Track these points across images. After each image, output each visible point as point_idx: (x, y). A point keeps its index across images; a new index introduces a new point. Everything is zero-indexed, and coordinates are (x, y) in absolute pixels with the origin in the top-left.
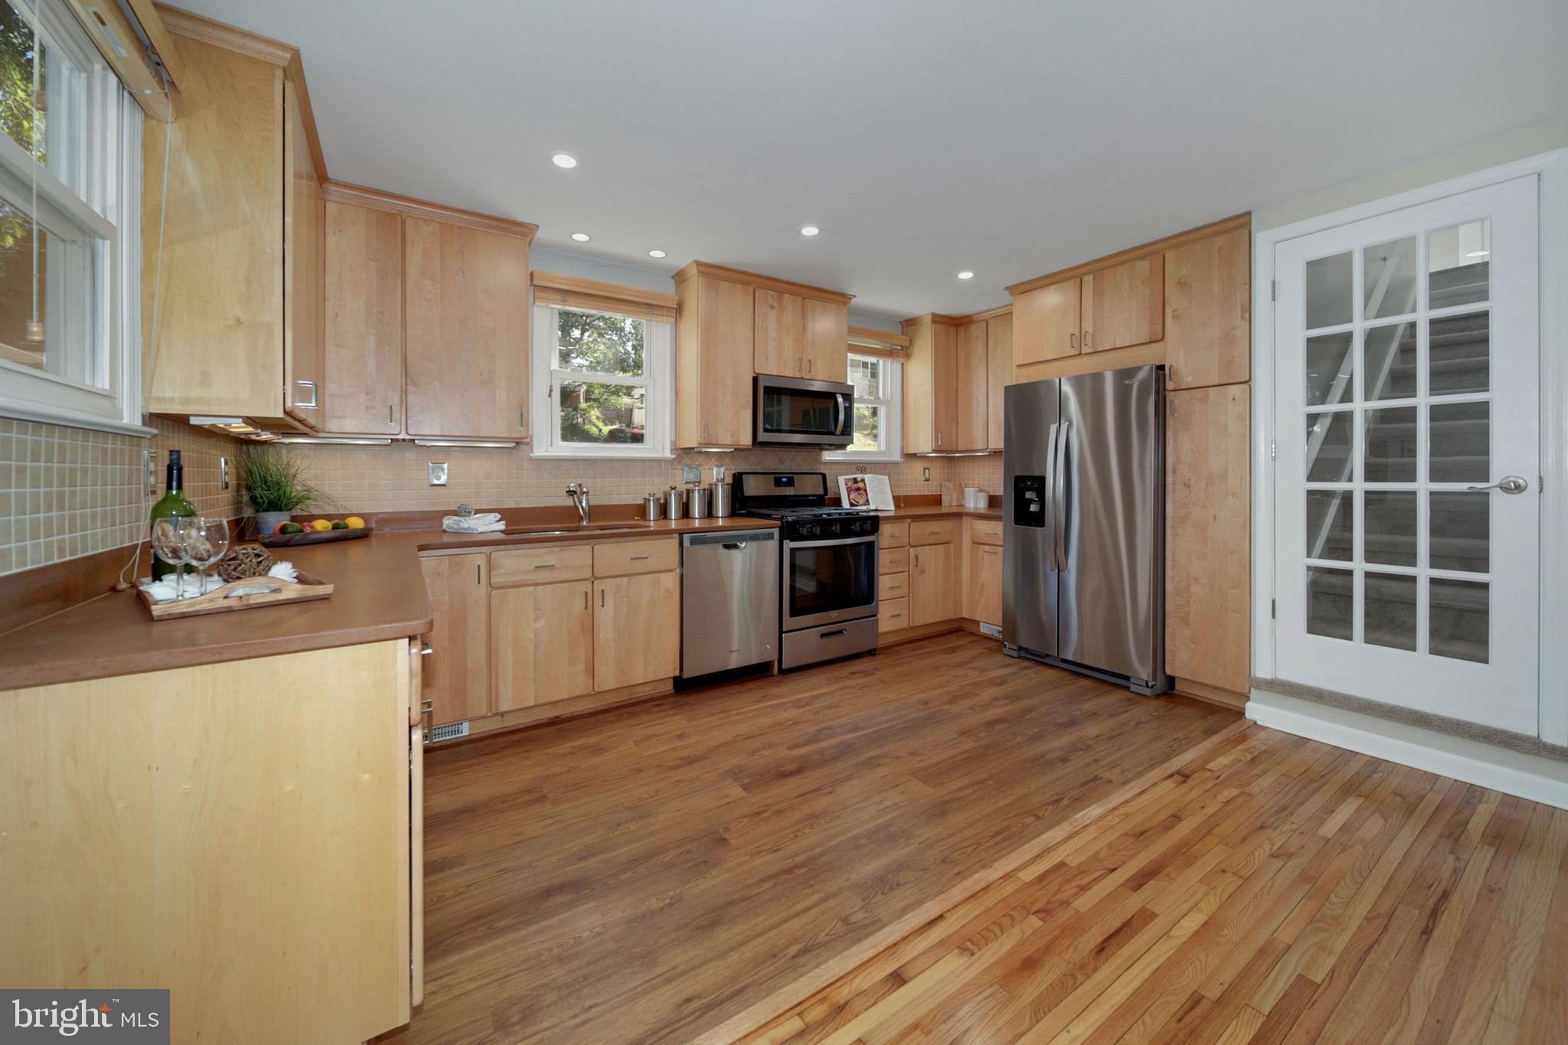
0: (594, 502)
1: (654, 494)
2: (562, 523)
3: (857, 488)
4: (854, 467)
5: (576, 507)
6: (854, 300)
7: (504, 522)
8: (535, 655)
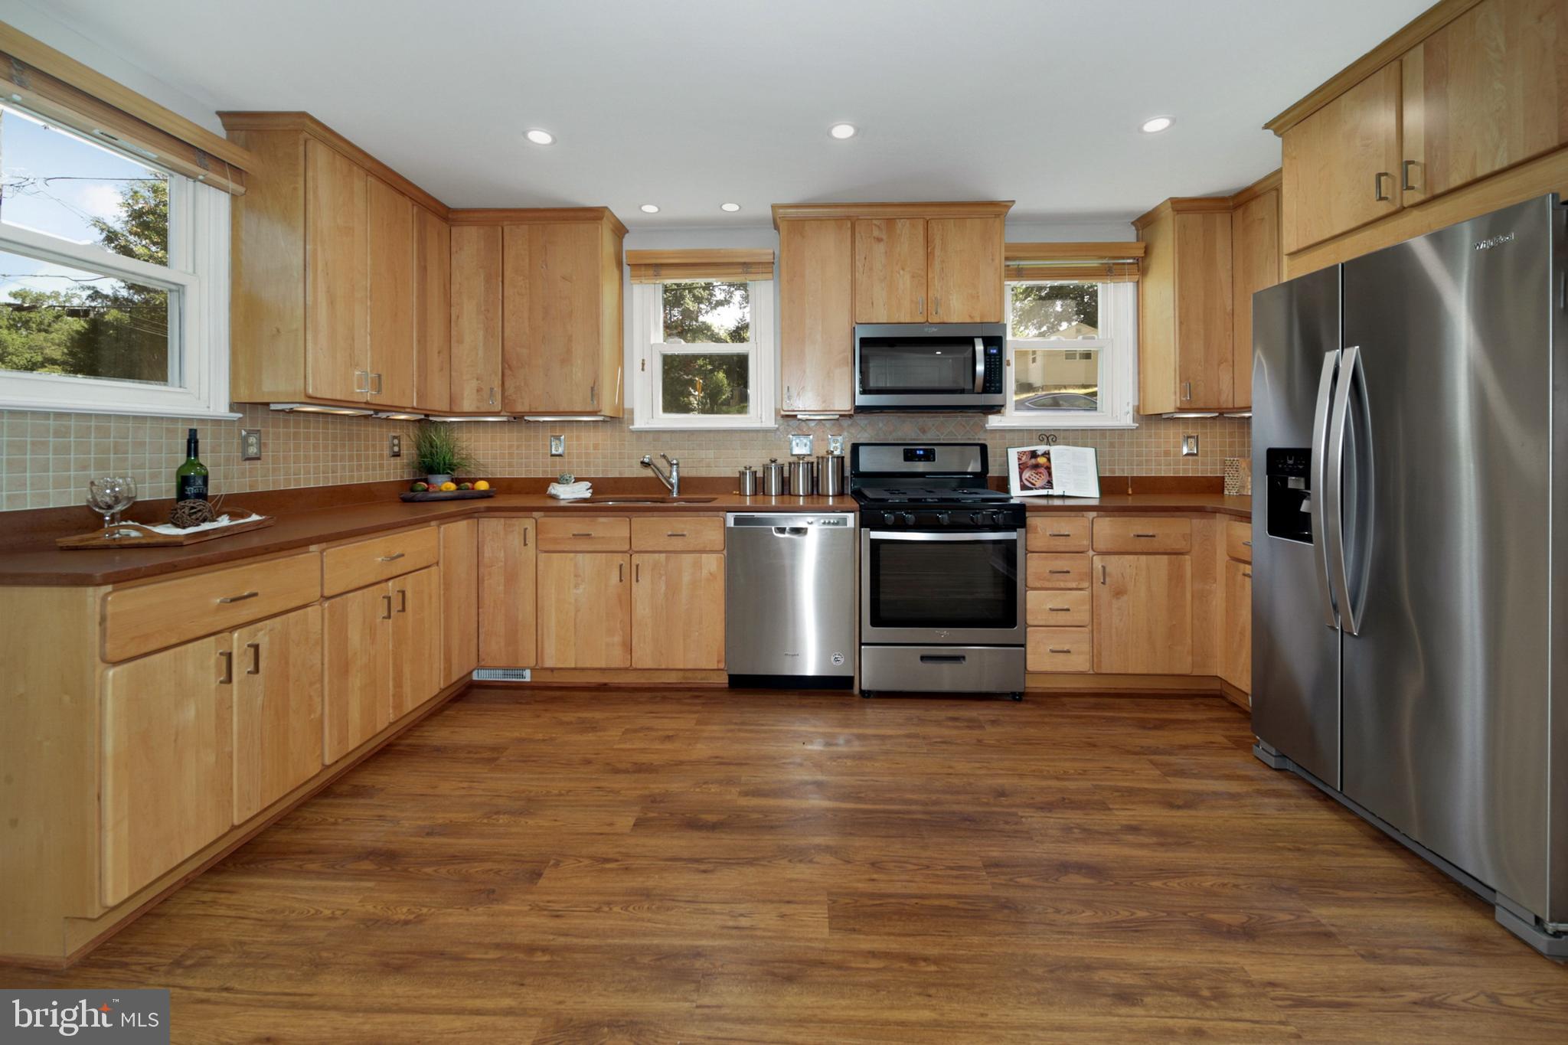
0: (685, 473)
1: (751, 467)
2: (644, 494)
3: (1038, 466)
4: (1035, 436)
5: (658, 478)
6: (1014, 209)
7: (591, 491)
8: (575, 619)
